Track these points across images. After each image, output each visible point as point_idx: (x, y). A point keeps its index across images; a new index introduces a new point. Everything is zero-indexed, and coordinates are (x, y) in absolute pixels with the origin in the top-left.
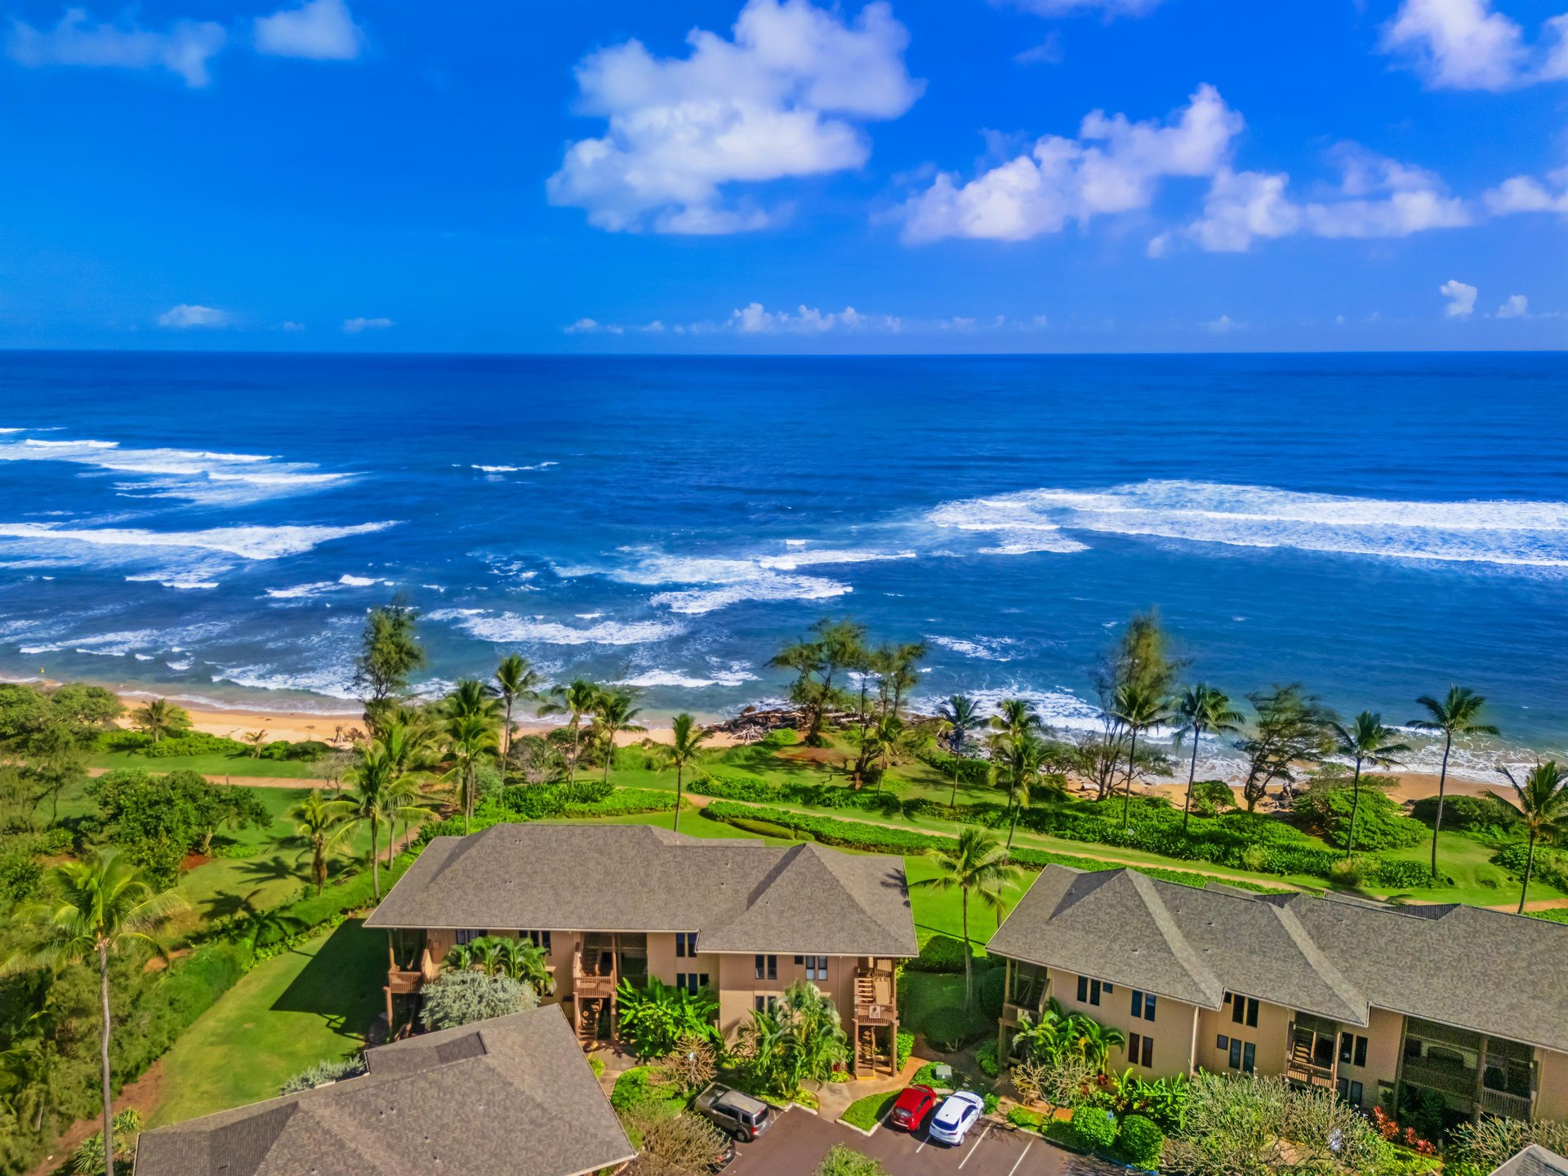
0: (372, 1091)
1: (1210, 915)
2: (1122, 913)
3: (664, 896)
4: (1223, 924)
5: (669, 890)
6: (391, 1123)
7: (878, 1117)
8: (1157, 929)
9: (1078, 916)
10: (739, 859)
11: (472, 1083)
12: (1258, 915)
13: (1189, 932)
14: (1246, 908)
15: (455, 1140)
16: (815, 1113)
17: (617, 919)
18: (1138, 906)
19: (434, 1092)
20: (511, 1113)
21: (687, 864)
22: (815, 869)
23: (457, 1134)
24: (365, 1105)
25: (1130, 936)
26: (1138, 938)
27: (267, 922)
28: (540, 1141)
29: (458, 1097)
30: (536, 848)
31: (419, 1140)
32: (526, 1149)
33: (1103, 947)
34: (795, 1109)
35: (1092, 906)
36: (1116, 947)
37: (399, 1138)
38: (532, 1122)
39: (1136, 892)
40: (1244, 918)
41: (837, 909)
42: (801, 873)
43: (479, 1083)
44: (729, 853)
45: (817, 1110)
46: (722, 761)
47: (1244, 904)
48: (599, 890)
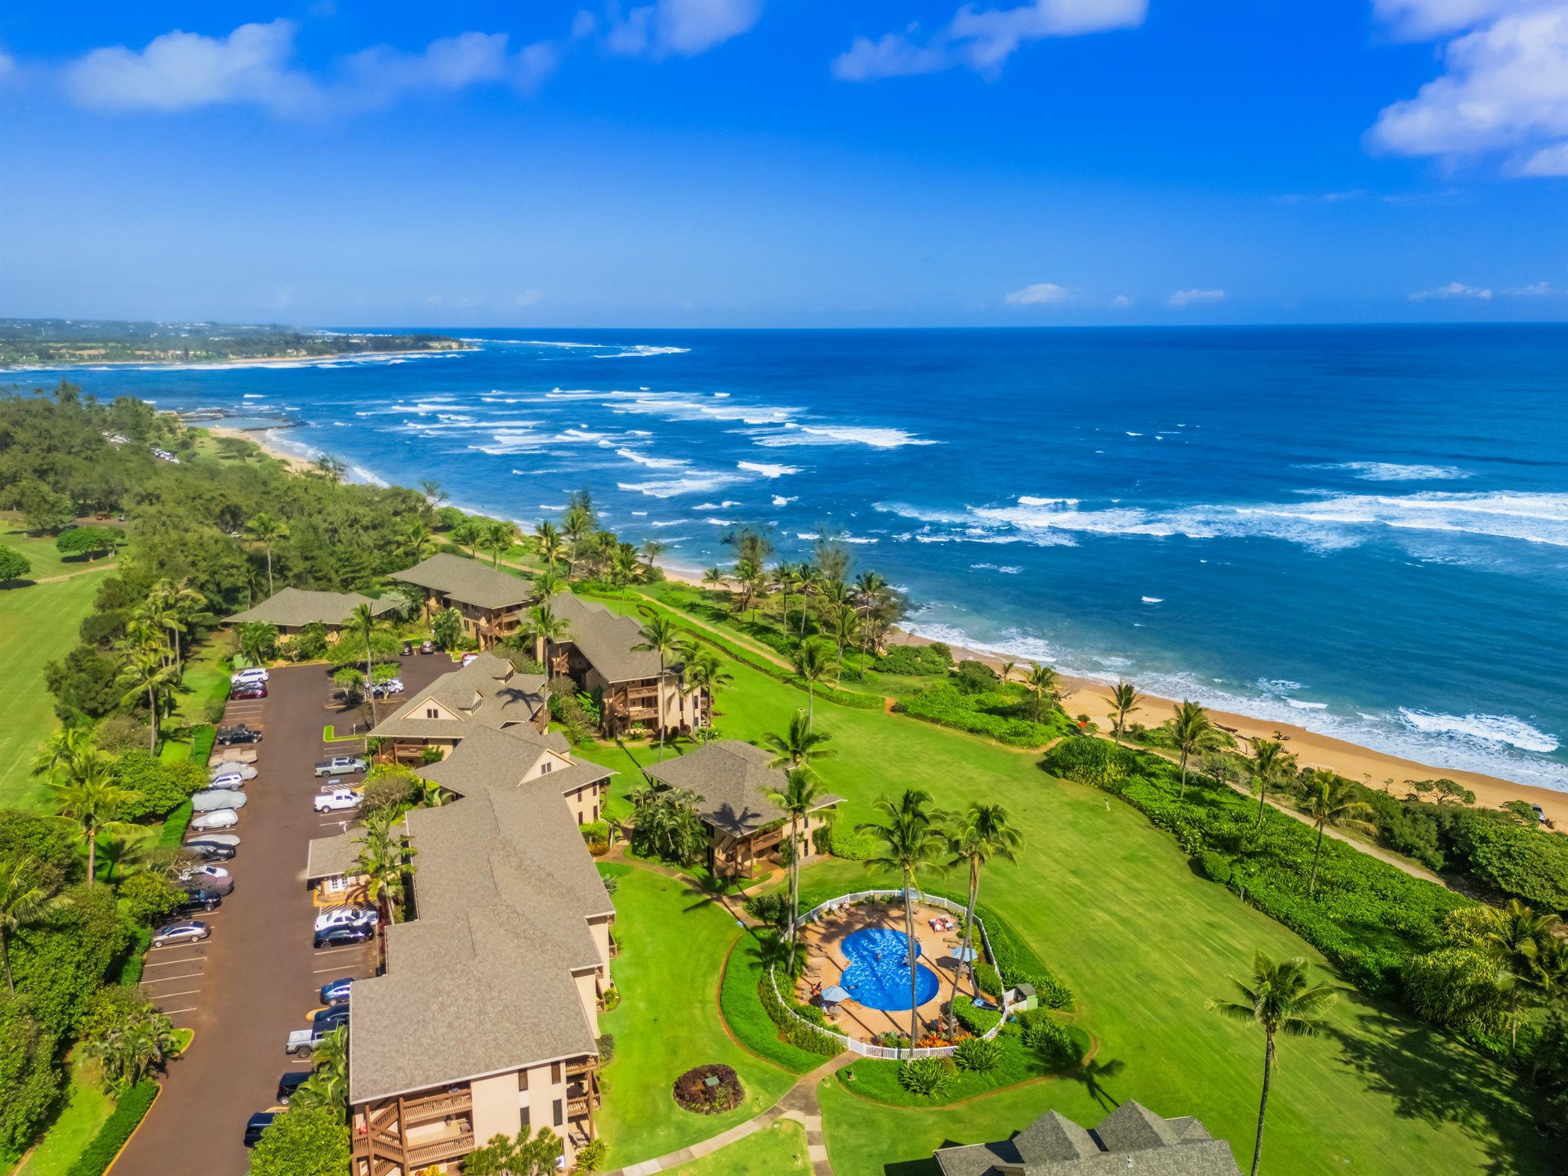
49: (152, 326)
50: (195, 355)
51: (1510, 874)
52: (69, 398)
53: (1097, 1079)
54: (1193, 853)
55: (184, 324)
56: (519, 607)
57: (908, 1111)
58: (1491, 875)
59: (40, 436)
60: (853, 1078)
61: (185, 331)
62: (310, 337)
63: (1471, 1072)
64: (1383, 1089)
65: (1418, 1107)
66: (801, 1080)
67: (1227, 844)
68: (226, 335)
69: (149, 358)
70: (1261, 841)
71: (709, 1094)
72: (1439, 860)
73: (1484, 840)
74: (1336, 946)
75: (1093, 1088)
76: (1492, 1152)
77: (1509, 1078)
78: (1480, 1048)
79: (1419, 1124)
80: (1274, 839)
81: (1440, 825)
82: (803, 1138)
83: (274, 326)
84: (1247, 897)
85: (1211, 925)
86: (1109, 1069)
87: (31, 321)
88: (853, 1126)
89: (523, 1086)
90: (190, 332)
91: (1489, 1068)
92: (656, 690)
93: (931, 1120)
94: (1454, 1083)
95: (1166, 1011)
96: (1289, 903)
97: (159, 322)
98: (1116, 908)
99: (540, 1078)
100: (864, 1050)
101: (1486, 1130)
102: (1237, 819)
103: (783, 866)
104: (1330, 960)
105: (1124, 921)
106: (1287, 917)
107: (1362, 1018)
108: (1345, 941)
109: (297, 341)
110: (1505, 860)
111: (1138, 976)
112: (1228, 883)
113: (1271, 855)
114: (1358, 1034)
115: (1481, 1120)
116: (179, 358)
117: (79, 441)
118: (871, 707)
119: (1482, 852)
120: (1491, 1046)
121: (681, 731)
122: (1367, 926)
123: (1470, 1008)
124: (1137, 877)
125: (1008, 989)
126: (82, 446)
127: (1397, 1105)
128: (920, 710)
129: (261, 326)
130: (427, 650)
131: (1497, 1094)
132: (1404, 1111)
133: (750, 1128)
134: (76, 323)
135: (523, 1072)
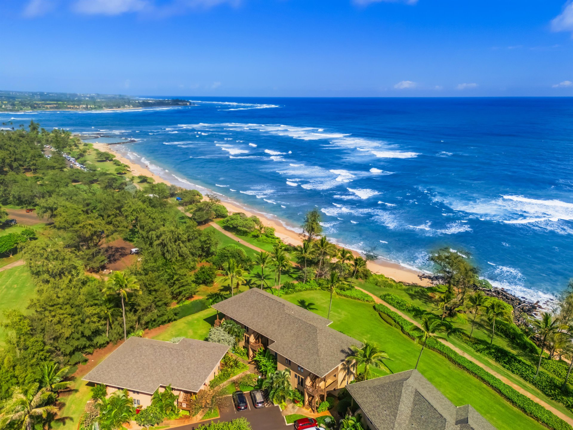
0: (158, 347)
1: (424, 413)
2: (392, 396)
3: (276, 327)
4: (426, 419)
5: (279, 326)
6: (157, 356)
7: (295, 422)
8: (398, 407)
9: (379, 390)
10: (301, 324)
11: (177, 355)
12: (440, 422)
13: (413, 415)
14: (438, 417)
15: (167, 367)
16: (281, 411)
17: (260, 329)
18: (398, 396)
19: (169, 353)
20: (181, 367)
21: (287, 320)
22: (314, 337)
23: (168, 366)
24: (155, 349)
25: (388, 405)
26: (390, 407)
27: (220, 297)
28: (182, 377)
29: (173, 357)
30: (257, 300)
31: (160, 363)
32: (178, 377)
33: (378, 404)
34: (278, 407)
35: (386, 389)
36: (381, 406)
37: (157, 361)
38: (184, 371)
39: (401, 391)
40: (435, 421)
41: (312, 352)
42: (310, 336)
43: (179, 356)
44: (299, 321)
45: (283, 410)
46: (405, 290)
47: (438, 415)
48: (263, 319)
49: (75, 95)
50: (90, 107)
52: (34, 129)
55: (87, 94)
59: (10, 154)
61: (87, 97)
62: (133, 100)
68: (103, 99)
69: (73, 108)
83: (120, 95)
87: (32, 93)
90: (89, 97)
97: (78, 94)
109: (129, 102)
116: (84, 108)
117: (30, 156)
126: (31, 158)
129: (116, 95)
134: (48, 94)
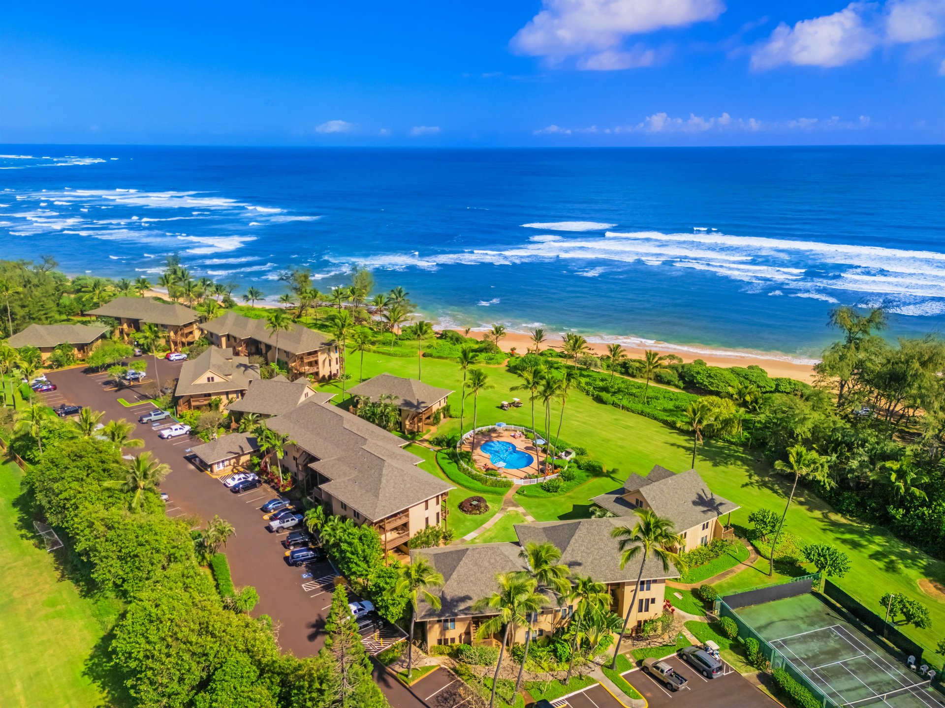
51: (713, 383)
53: (612, 475)
54: (593, 395)
56: (191, 324)
57: (553, 499)
58: (705, 385)
60: (525, 492)
63: (729, 450)
64: (705, 460)
65: (719, 463)
66: (504, 498)
67: (605, 389)
70: (616, 387)
71: (477, 507)
72: (681, 384)
73: (698, 373)
74: (665, 418)
75: (613, 478)
76: (747, 471)
77: (741, 449)
78: (728, 441)
79: (721, 468)
80: (620, 385)
81: (677, 371)
82: (522, 515)
84: (623, 407)
85: (616, 419)
86: (614, 471)
88: (536, 507)
89: (427, 508)
91: (733, 447)
92: (317, 356)
93: (563, 500)
94: (725, 454)
95: (620, 450)
96: (640, 407)
98: (578, 419)
99: (432, 503)
100: (522, 483)
101: (742, 465)
102: (602, 380)
103: (433, 424)
104: (664, 424)
105: (584, 423)
106: (642, 412)
107: (686, 440)
108: (669, 416)
110: (709, 379)
111: (603, 441)
112: (613, 404)
113: (622, 391)
114: (688, 445)
115: (739, 463)
118: (413, 356)
119: (699, 377)
120: (732, 440)
121: (331, 377)
122: (671, 410)
123: (722, 428)
124: (577, 407)
125: (562, 452)
127: (711, 464)
128: (438, 354)
130: (138, 354)
131: (740, 455)
132: (715, 465)
133: (499, 516)
135: (427, 501)
